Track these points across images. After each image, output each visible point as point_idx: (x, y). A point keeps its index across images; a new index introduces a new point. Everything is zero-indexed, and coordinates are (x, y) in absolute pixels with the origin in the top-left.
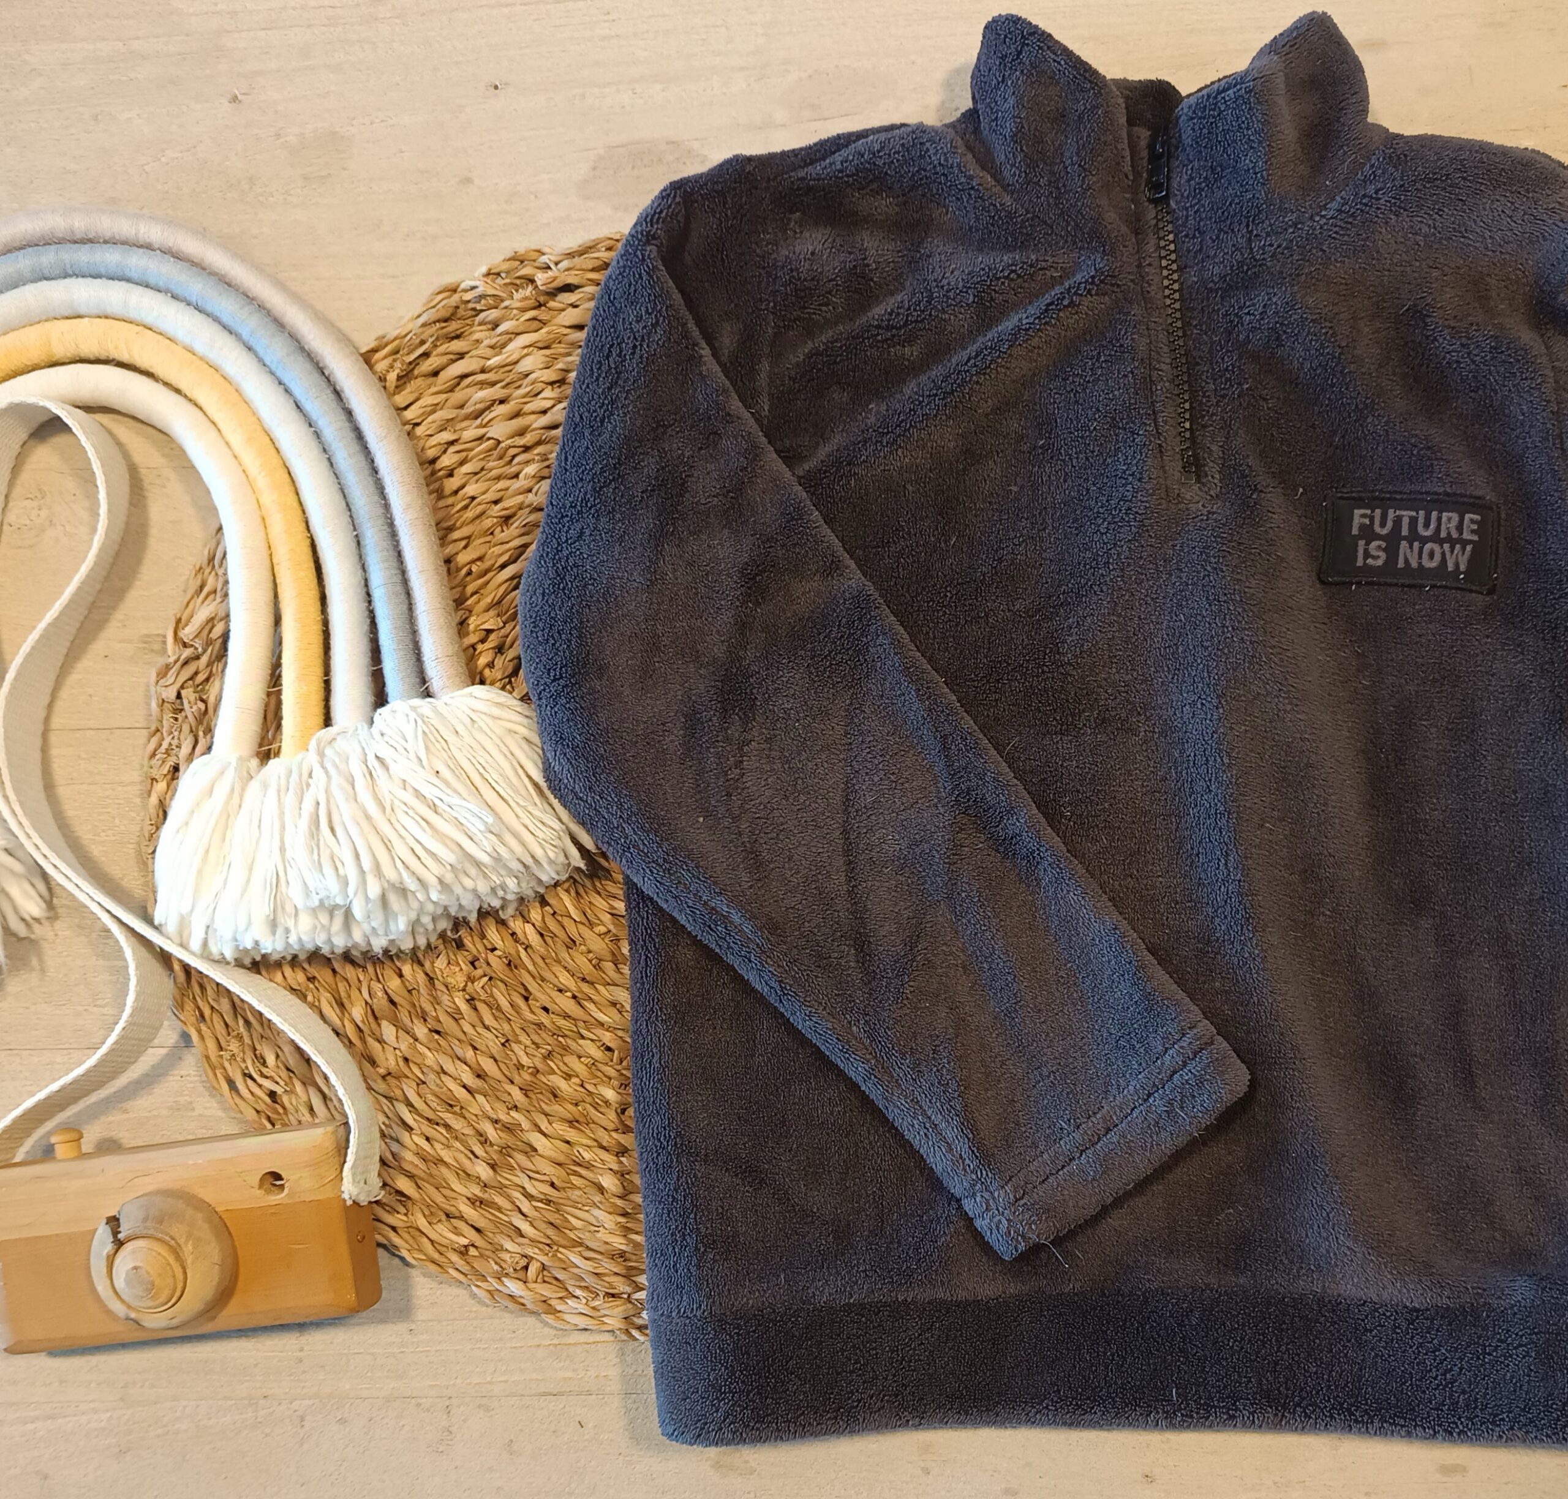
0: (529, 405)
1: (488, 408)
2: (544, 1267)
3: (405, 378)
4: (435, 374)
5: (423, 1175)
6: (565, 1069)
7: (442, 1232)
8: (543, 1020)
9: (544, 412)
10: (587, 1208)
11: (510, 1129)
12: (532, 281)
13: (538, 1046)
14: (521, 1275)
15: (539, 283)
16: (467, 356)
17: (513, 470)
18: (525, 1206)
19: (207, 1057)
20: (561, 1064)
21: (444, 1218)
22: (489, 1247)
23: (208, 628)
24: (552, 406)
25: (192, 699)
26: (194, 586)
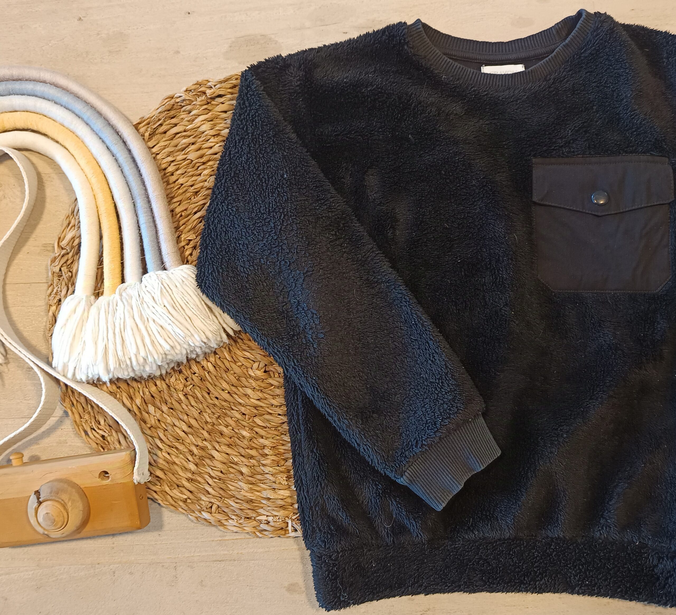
0: (204, 145)
1: (187, 146)
2: (219, 507)
3: (152, 135)
4: (165, 133)
5: (167, 469)
6: (225, 423)
7: (176, 493)
8: (216, 403)
9: (211, 148)
10: (236, 482)
11: (203, 449)
12: (204, 93)
13: (214, 414)
14: (209, 510)
15: (208, 94)
16: (178, 125)
17: (199, 172)
18: (210, 481)
19: (75, 421)
20: (224, 421)
21: (176, 487)
22: (196, 499)
23: (72, 241)
24: (215, 145)
25: (66, 271)
26: (66, 223)
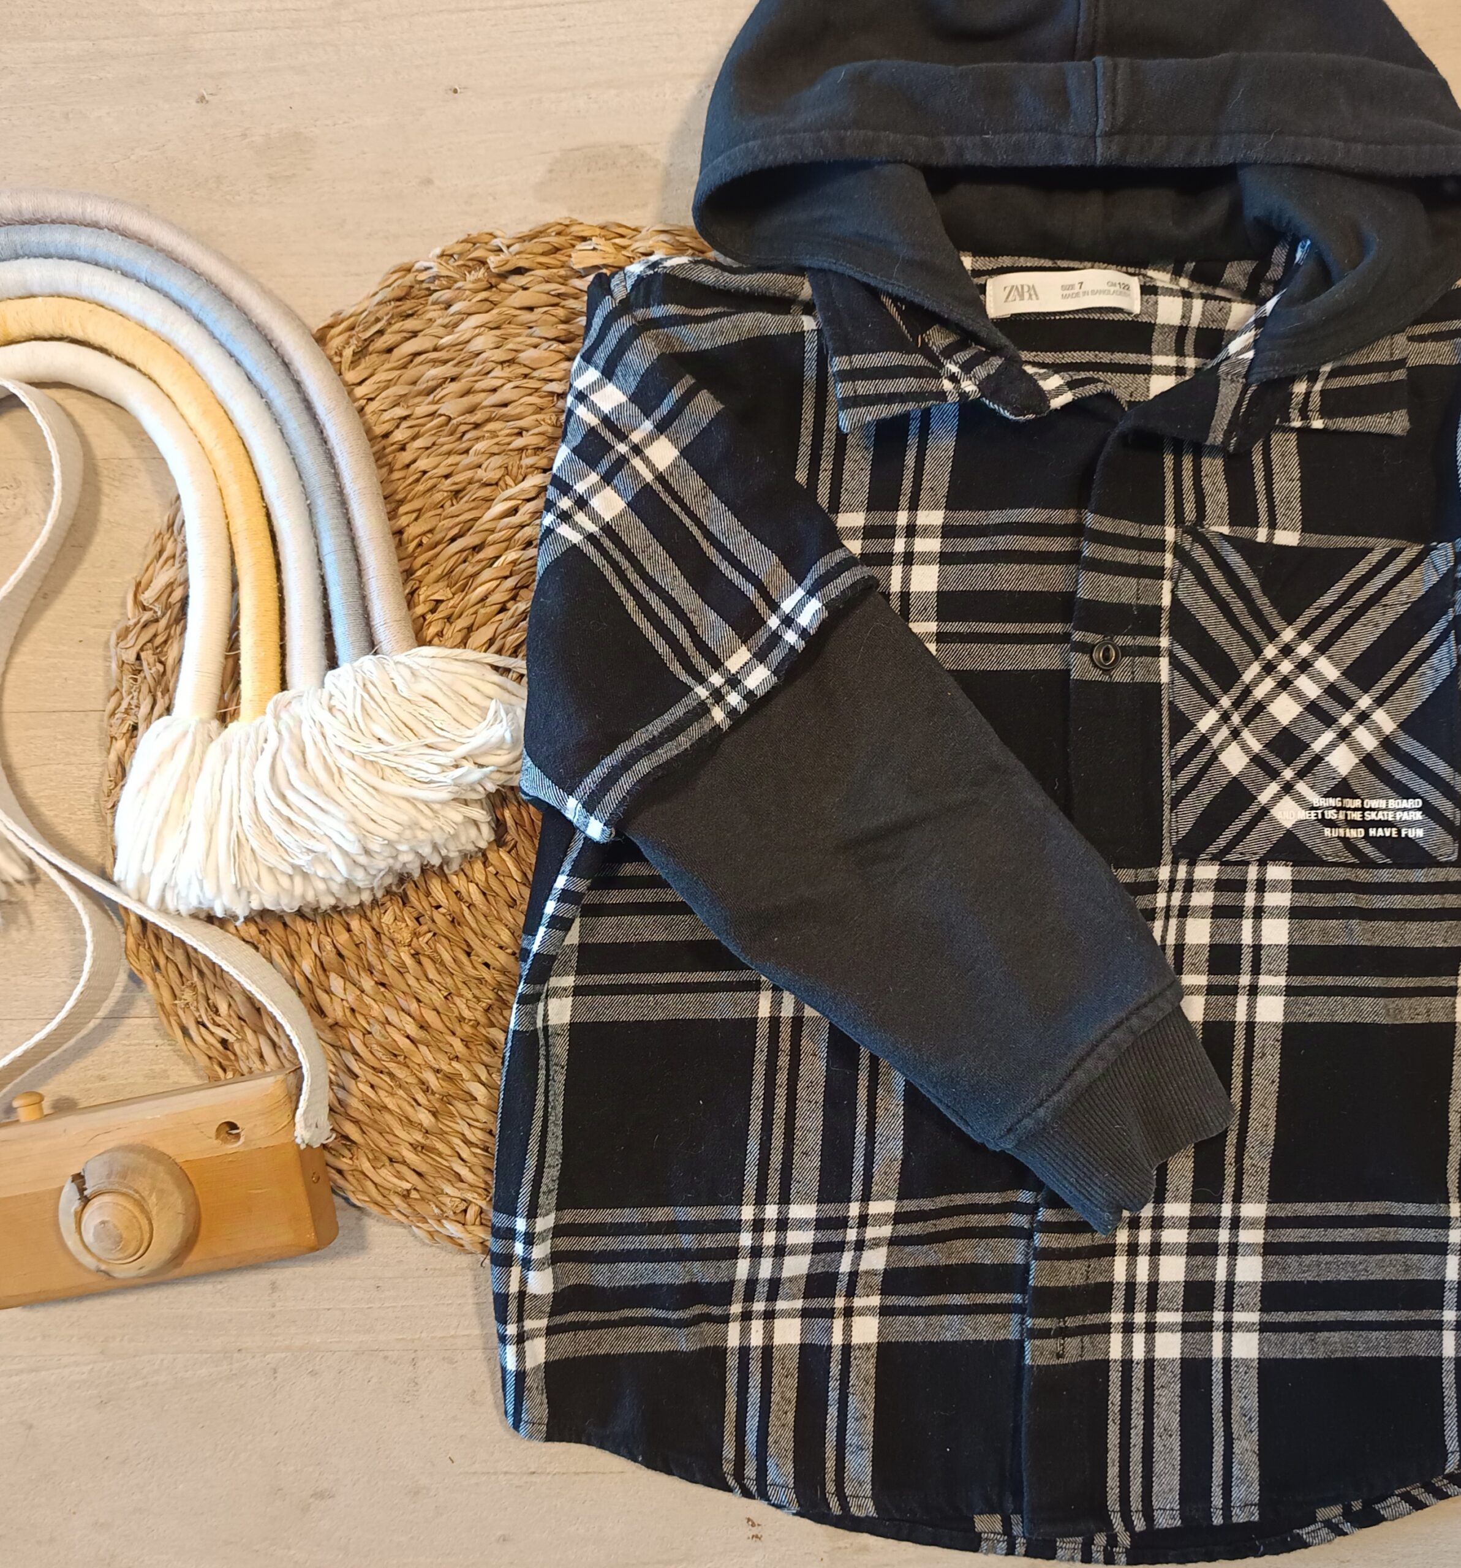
0: (480, 384)
1: (440, 385)
2: (483, 1210)
3: (360, 354)
4: (390, 350)
5: (367, 1121)
7: (386, 1175)
8: (485, 975)
9: (494, 390)
11: (450, 1078)
12: (483, 262)
13: (479, 1000)
14: (460, 1217)
15: (492, 266)
16: (421, 334)
17: (464, 446)
18: (465, 1152)
19: (162, 1005)
21: (387, 1163)
22: (430, 1190)
23: (166, 593)
24: (502, 385)
25: (151, 660)
26: (153, 550)
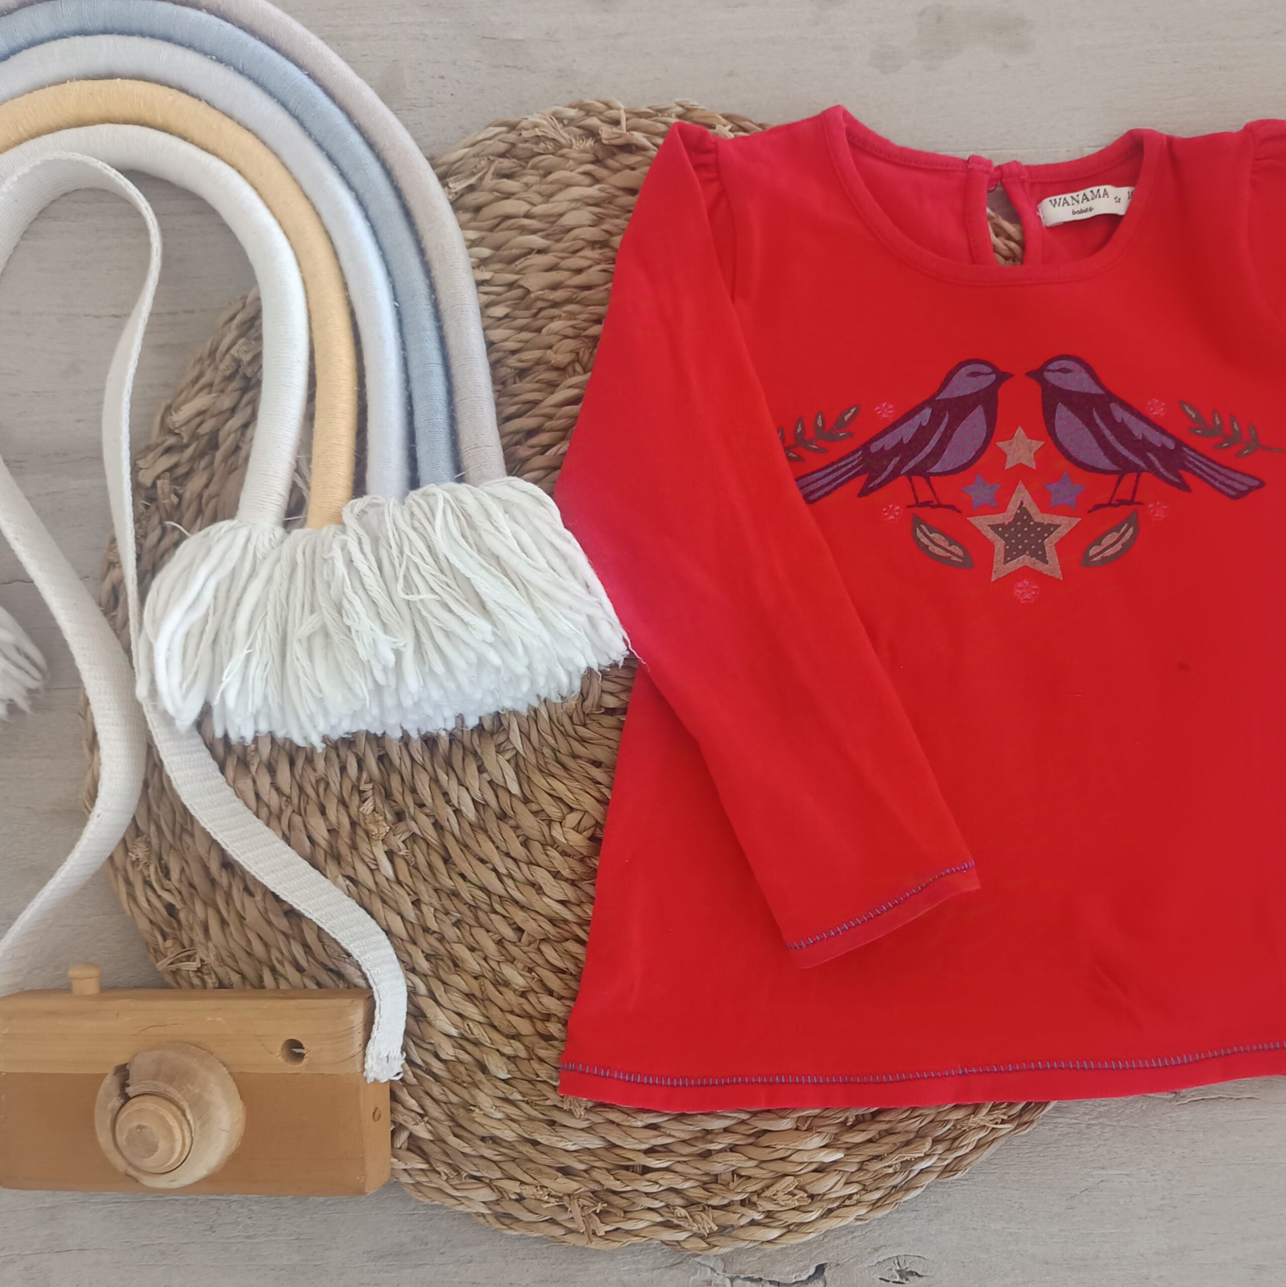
0: (566, 261)
1: (525, 255)
4: (479, 208)
6: (471, 940)
8: (459, 888)
9: (579, 271)
12: (593, 133)
13: (447, 912)
15: (603, 137)
16: (514, 197)
17: (539, 323)
20: (468, 935)
23: (198, 420)
24: (590, 267)
25: (166, 490)
26: (190, 375)
